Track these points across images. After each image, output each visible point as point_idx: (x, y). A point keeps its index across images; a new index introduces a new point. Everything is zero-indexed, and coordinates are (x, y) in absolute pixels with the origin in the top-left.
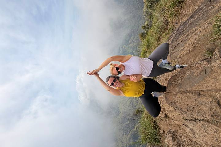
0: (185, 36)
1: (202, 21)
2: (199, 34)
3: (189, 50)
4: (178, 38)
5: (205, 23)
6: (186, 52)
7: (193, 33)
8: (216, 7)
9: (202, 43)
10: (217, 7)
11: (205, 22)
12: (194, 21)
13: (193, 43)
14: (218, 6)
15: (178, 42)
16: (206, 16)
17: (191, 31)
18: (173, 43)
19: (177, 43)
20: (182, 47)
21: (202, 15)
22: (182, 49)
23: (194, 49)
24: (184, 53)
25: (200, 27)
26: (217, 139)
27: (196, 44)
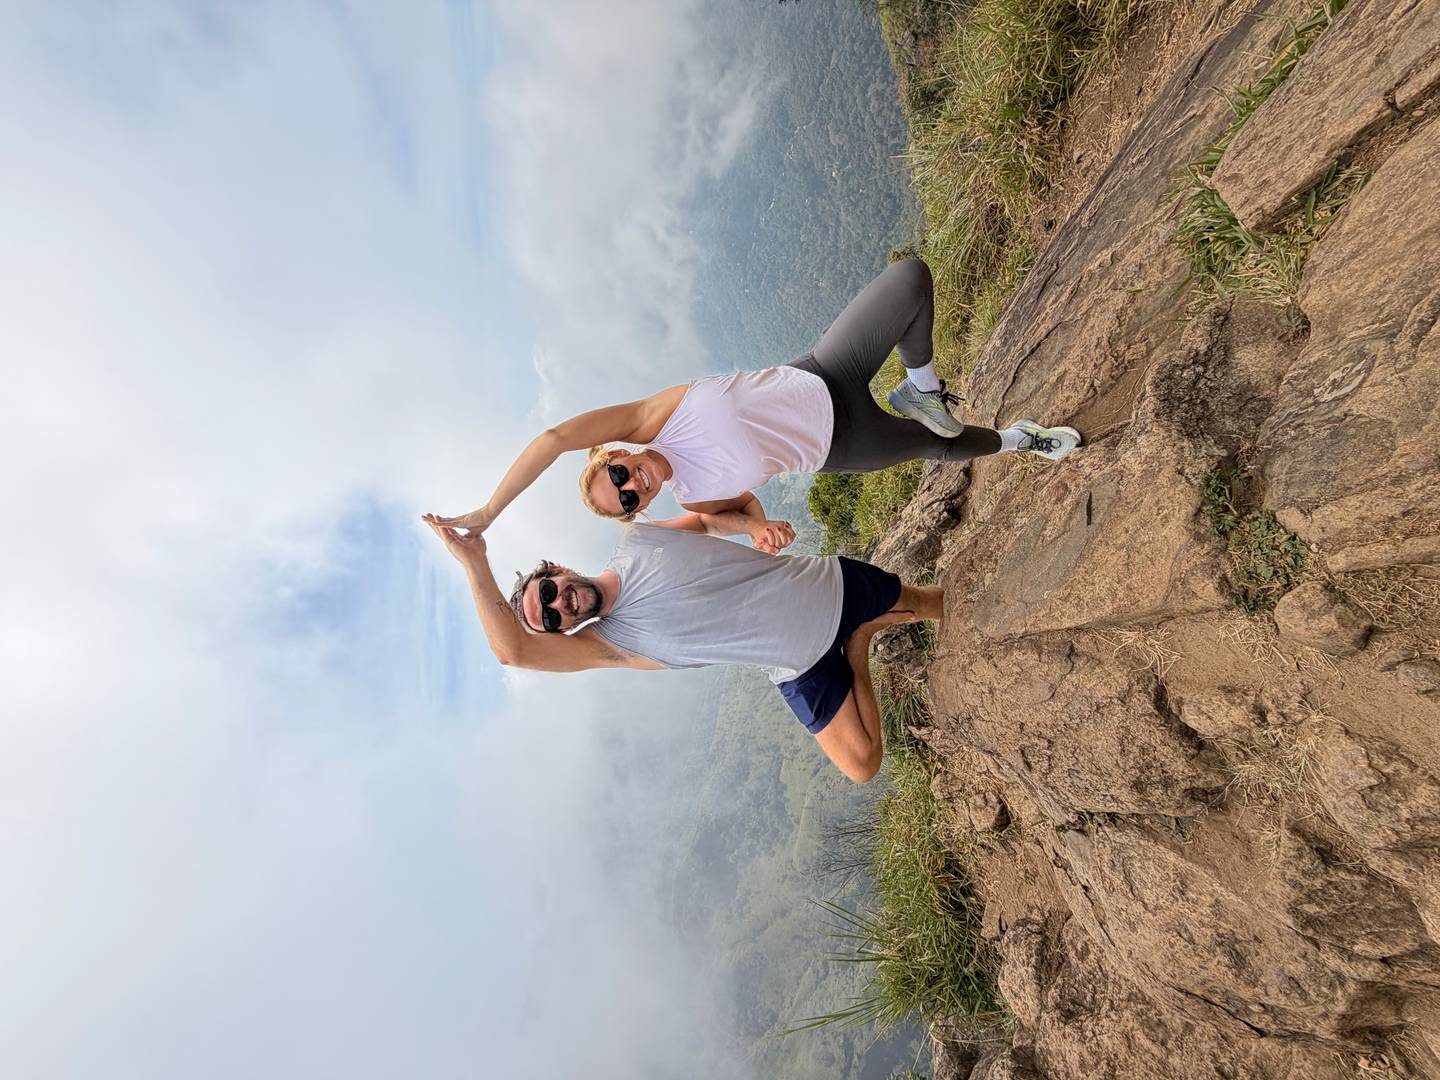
0: (1063, 299)
1: (1144, 204)
2: (1132, 285)
3: (1092, 385)
4: (1031, 318)
5: (1158, 214)
6: (1077, 398)
7: (1102, 277)
8: (1203, 116)
9: (1152, 339)
10: (1210, 121)
11: (1157, 208)
12: (1105, 204)
13: (1104, 342)
14: (1217, 108)
15: (1032, 342)
16: (1163, 174)
17: (1093, 266)
18: (1008, 350)
19: (1028, 349)
20: (1051, 368)
21: (1139, 168)
22: (1053, 379)
23: (1117, 379)
24: (1066, 407)
25: (1136, 241)
26: (1191, 941)
27: (1122, 347)
